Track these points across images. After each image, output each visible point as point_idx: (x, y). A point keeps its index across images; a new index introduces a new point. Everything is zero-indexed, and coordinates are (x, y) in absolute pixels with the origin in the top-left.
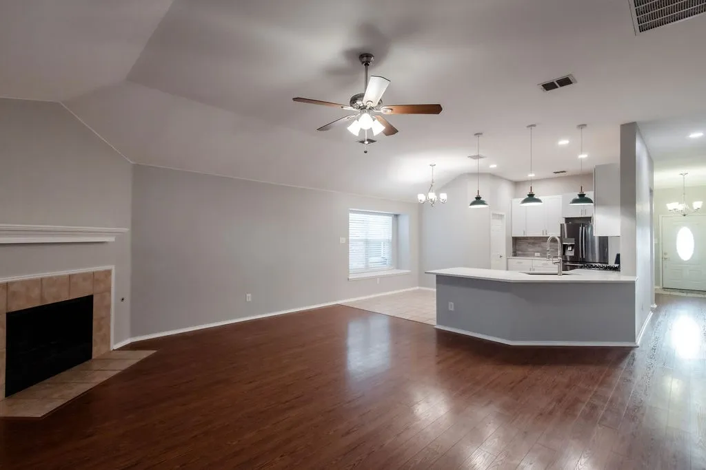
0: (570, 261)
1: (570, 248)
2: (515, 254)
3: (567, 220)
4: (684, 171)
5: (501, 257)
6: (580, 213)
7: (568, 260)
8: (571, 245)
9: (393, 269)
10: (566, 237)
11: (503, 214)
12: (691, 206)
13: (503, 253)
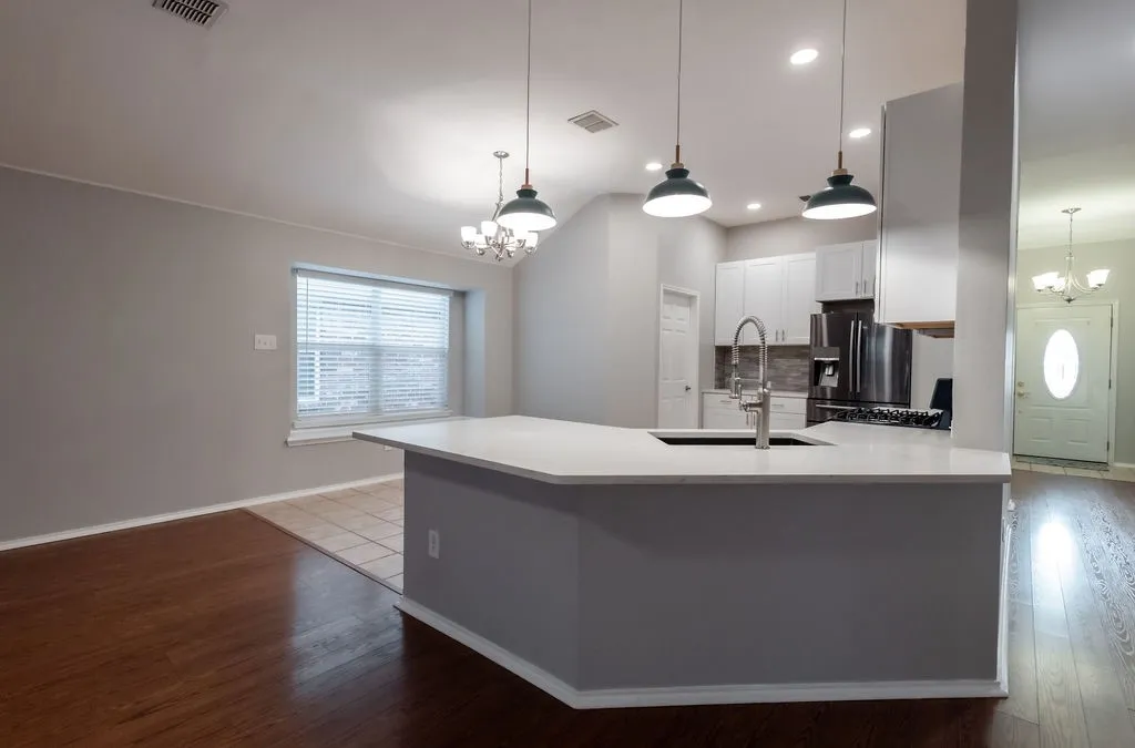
0: (834, 400)
1: (829, 371)
2: (722, 383)
3: (828, 306)
4: (1070, 204)
5: (687, 389)
6: (854, 290)
7: (829, 396)
8: (833, 363)
9: (452, 415)
10: (825, 344)
11: (692, 293)
12: (1084, 282)
13: (693, 379)
